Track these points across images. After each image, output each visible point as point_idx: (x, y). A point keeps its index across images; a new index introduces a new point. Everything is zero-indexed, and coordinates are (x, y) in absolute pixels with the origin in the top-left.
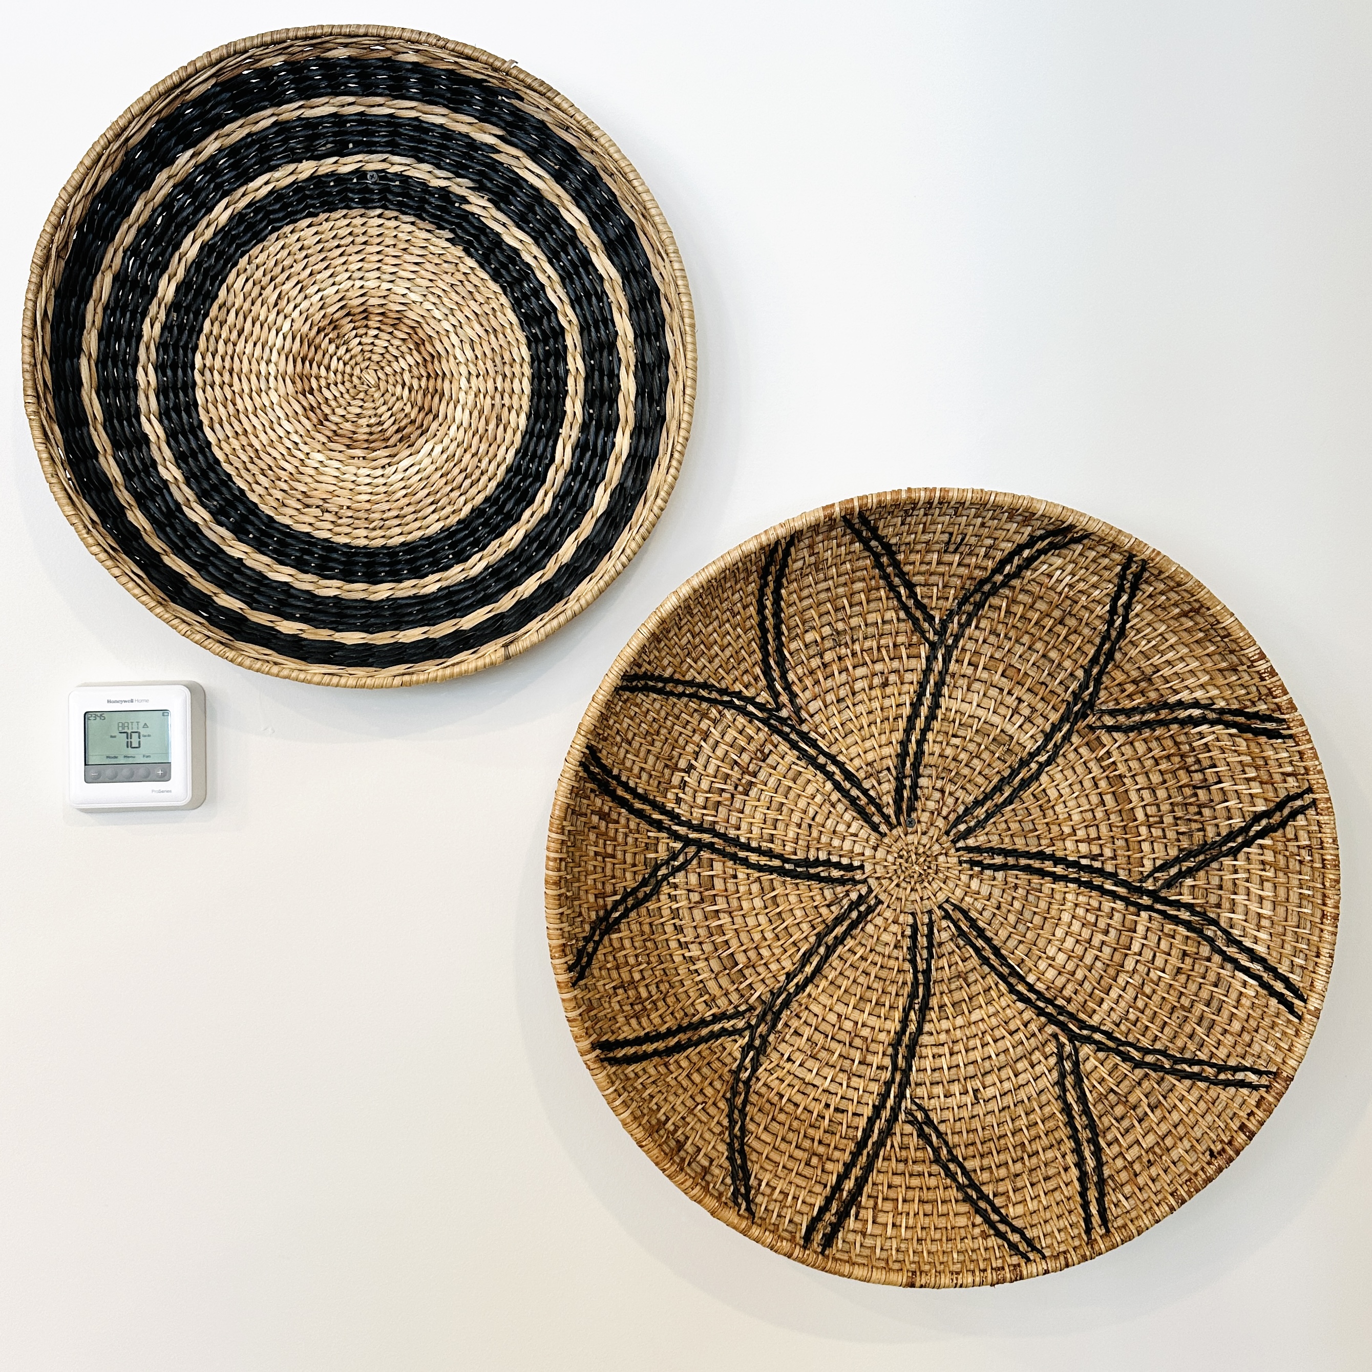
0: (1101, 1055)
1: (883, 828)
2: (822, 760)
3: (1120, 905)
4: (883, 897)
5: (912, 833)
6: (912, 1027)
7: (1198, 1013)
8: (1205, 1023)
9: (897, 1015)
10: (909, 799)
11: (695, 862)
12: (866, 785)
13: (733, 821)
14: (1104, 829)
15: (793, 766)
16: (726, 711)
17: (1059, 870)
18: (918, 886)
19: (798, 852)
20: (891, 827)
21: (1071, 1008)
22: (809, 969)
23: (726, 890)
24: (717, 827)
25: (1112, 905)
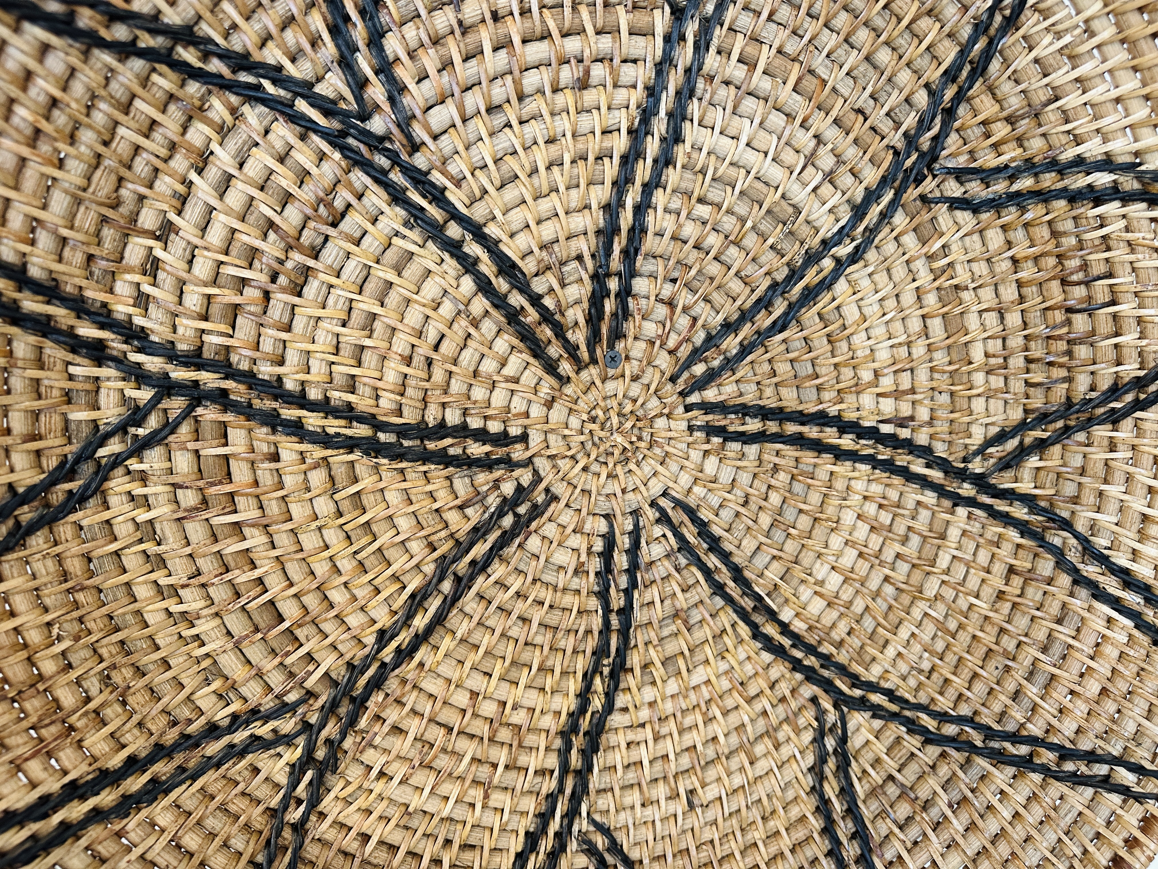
0: (878, 724)
1: (566, 367)
2: (454, 231)
3: (930, 497)
4: (559, 489)
5: (614, 378)
6: (597, 703)
7: (1027, 662)
8: (1041, 679)
9: (574, 685)
10: (614, 315)
11: (185, 429)
12: (538, 286)
13: (267, 346)
14: (922, 375)
15: (395, 240)
16: (246, 109)
17: (847, 442)
18: (619, 470)
19: (406, 411)
20: (580, 366)
21: (842, 658)
22: (420, 622)
23: (256, 483)
24: (234, 358)
25: (920, 497)
